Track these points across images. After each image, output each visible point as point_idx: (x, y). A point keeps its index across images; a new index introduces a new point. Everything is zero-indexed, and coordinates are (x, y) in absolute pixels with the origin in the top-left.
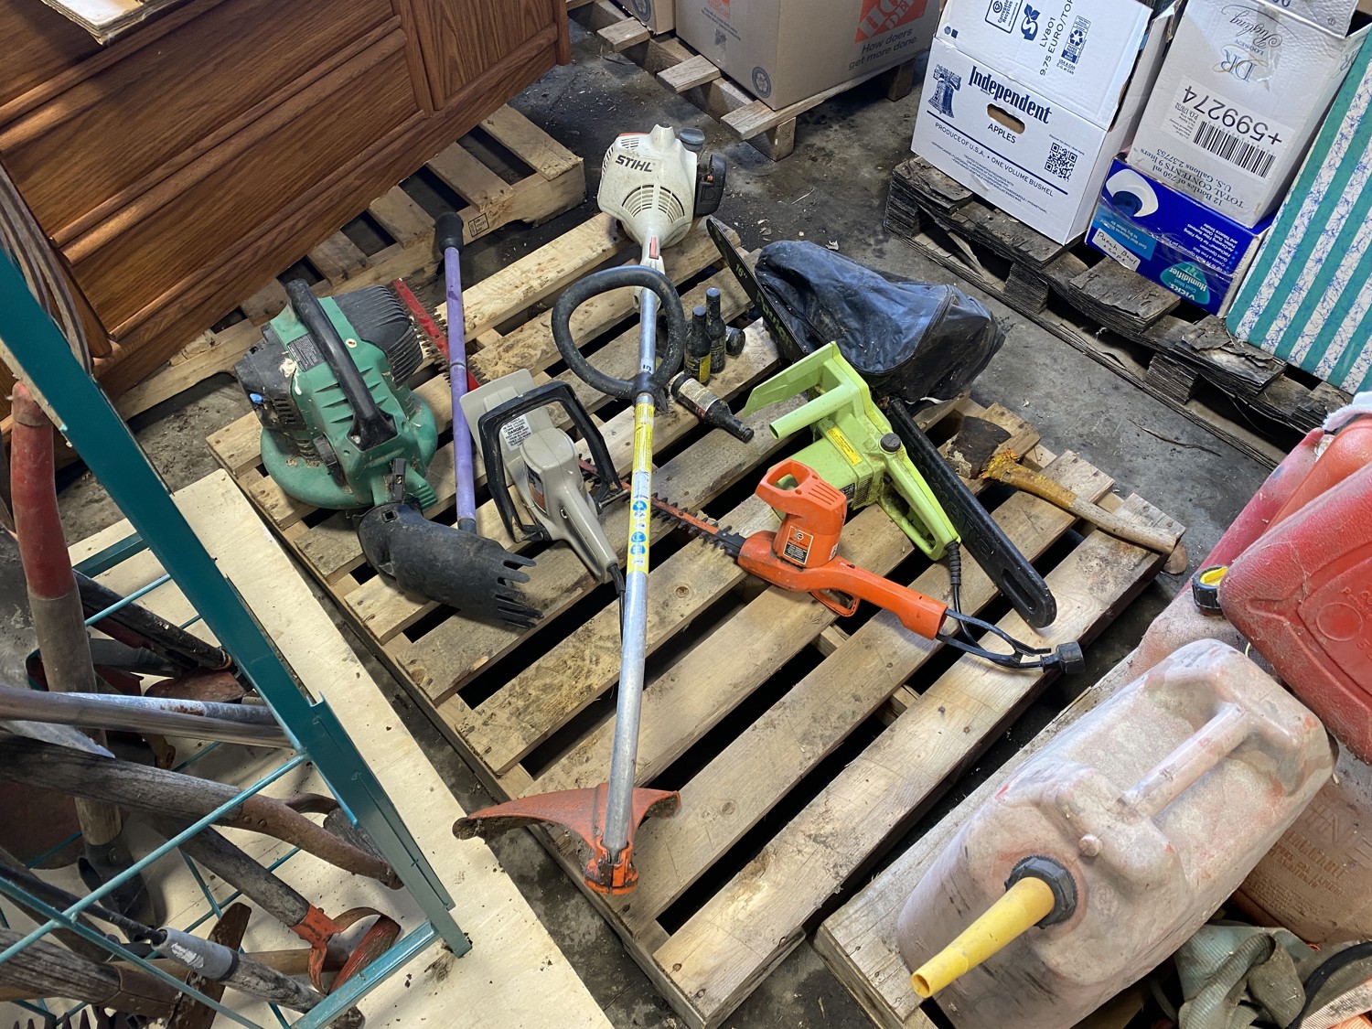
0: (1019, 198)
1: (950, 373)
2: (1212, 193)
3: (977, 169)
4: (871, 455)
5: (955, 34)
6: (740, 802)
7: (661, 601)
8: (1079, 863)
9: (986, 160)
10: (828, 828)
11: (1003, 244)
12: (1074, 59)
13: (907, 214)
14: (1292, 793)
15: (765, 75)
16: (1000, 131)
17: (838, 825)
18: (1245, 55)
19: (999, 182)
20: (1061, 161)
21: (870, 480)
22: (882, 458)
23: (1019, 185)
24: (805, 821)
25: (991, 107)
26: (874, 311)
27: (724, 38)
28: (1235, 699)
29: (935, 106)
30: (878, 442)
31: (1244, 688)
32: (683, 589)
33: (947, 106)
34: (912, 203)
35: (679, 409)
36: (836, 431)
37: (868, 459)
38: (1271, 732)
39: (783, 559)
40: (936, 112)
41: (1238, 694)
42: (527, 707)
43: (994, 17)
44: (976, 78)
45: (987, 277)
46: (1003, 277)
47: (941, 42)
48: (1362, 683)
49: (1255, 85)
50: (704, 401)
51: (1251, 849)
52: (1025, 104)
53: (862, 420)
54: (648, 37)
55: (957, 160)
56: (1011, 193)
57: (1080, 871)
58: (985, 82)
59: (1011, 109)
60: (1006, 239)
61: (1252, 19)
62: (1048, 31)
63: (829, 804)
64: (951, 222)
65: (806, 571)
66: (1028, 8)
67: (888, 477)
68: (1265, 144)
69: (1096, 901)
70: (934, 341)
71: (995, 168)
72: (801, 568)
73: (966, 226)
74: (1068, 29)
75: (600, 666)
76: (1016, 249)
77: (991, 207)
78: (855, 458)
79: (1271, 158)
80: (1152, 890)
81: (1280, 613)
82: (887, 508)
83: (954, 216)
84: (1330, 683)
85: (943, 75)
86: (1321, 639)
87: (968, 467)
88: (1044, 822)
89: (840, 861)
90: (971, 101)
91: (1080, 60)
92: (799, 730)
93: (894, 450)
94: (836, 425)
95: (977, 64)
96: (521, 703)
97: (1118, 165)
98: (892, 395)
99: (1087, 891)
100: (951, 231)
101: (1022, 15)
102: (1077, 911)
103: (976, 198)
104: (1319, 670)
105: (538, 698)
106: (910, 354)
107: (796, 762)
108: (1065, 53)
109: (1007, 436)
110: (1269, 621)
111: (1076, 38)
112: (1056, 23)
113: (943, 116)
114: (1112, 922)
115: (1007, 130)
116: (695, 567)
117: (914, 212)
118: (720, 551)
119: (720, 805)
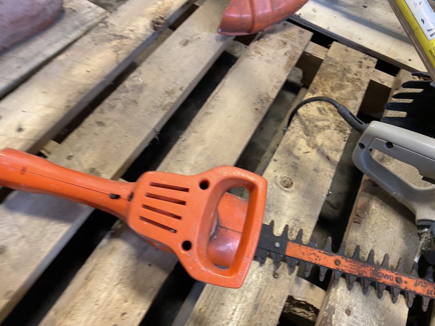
10: (114, 43)
89: (104, 29)
92: (146, 93)
119: (190, 45)
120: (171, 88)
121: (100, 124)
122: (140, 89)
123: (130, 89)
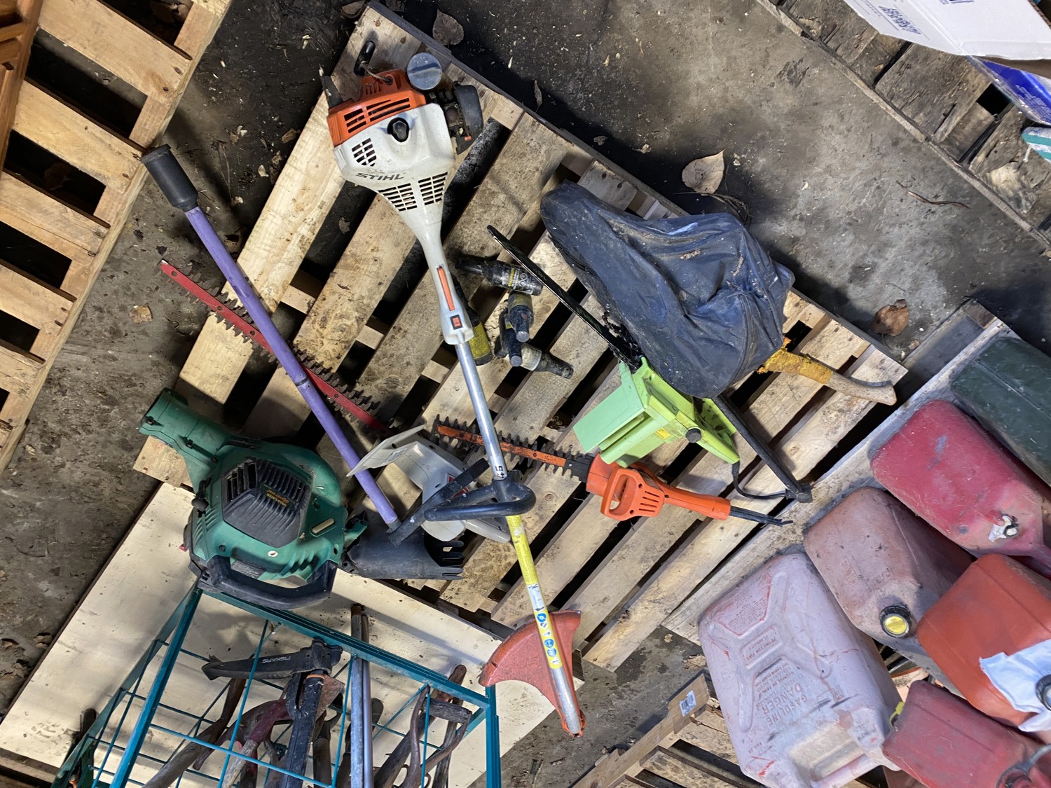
6: (611, 597)
7: (537, 506)
10: (660, 596)
24: (648, 595)
32: (548, 495)
42: (477, 581)
63: (660, 585)
89: (667, 607)
92: (639, 557)
96: (472, 580)
116: (553, 480)
119: (601, 599)
120: (621, 561)
121: (671, 534)
122: (643, 560)
123: (650, 559)
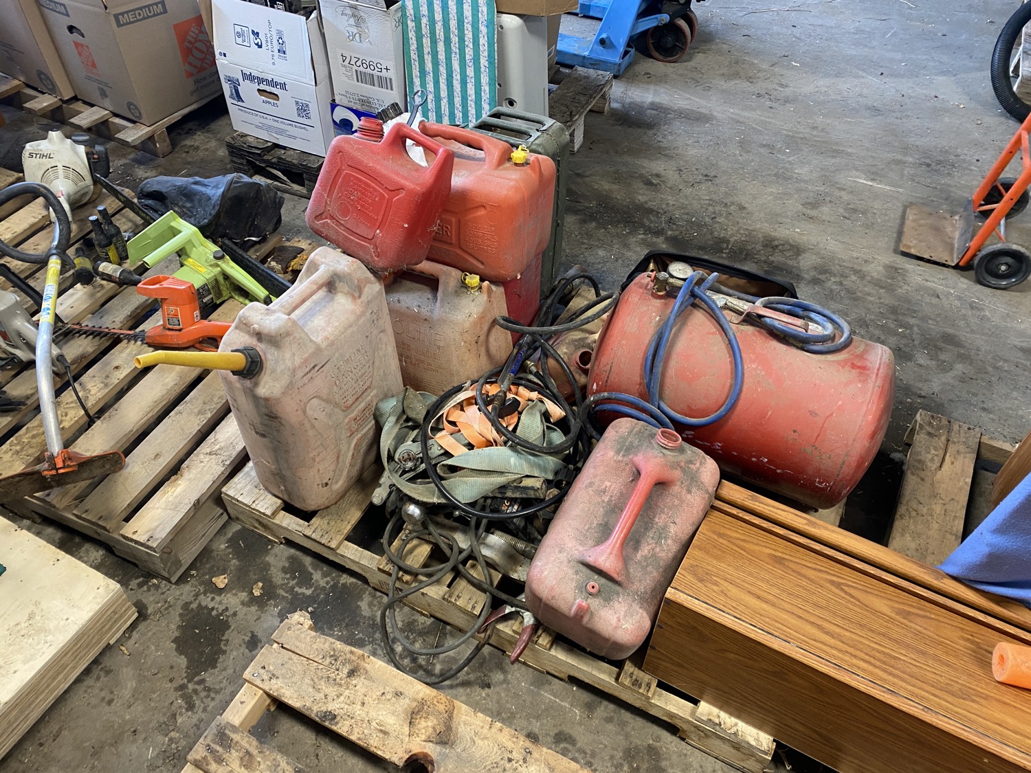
0: (295, 138)
1: (254, 220)
2: (377, 106)
3: (269, 128)
4: (211, 266)
5: (225, 55)
6: (164, 452)
7: (104, 376)
8: (259, 344)
9: (269, 122)
10: (217, 447)
11: (294, 165)
12: (284, 53)
13: (242, 164)
14: (360, 297)
15: (135, 106)
16: (270, 103)
17: (222, 444)
18: (355, 31)
19: (281, 132)
20: (303, 109)
21: (216, 280)
22: (218, 266)
23: (292, 130)
24: (205, 447)
25: (259, 90)
26: (196, 193)
27: (102, 90)
28: (322, 263)
29: (234, 99)
30: (212, 257)
31: (325, 257)
32: (117, 368)
33: (239, 98)
34: (241, 157)
35: (104, 282)
36: (190, 260)
37: (210, 268)
38: (338, 270)
39: (169, 329)
40: (236, 103)
41: (323, 260)
42: (22, 449)
43: (239, 40)
44: (246, 77)
45: (296, 187)
46: (303, 185)
47: (220, 61)
48: (361, 234)
49: (365, 45)
50: (115, 271)
51: (350, 326)
52: (272, 83)
53: (201, 249)
54: (60, 103)
55: (257, 127)
56: (290, 136)
57: (261, 347)
58: (249, 77)
59: (268, 89)
60: (294, 161)
61: (348, 11)
62: (267, 41)
63: (217, 437)
64: (264, 161)
65: (183, 331)
66: (253, 31)
67: (226, 277)
68: (384, 73)
69: (269, 357)
70: (230, 199)
71: (276, 124)
72: (180, 330)
73: (273, 160)
74: (275, 38)
75: (68, 417)
76: (301, 164)
77: (284, 148)
78: (203, 270)
79: (391, 79)
80: (284, 337)
81: (326, 218)
82: (236, 297)
83: (266, 158)
84: (353, 241)
85: (229, 80)
86: (342, 222)
87: (279, 267)
88: (242, 334)
89: (225, 458)
90: (248, 89)
91: (287, 52)
92: (196, 411)
93: (221, 258)
94: (189, 257)
95: (242, 68)
96: (18, 448)
97: (334, 106)
98: (222, 237)
99: (265, 354)
100: (267, 166)
101: (252, 36)
102: (264, 366)
103: (276, 146)
104: (347, 237)
105: (29, 442)
106: (217, 208)
107: (196, 425)
108: (279, 51)
109: (303, 250)
110: (324, 223)
111: (281, 41)
112: (268, 35)
113: (240, 103)
114: (277, 361)
115: (272, 101)
116: (124, 355)
117: (244, 162)
118: (139, 343)
120: (178, 417)
